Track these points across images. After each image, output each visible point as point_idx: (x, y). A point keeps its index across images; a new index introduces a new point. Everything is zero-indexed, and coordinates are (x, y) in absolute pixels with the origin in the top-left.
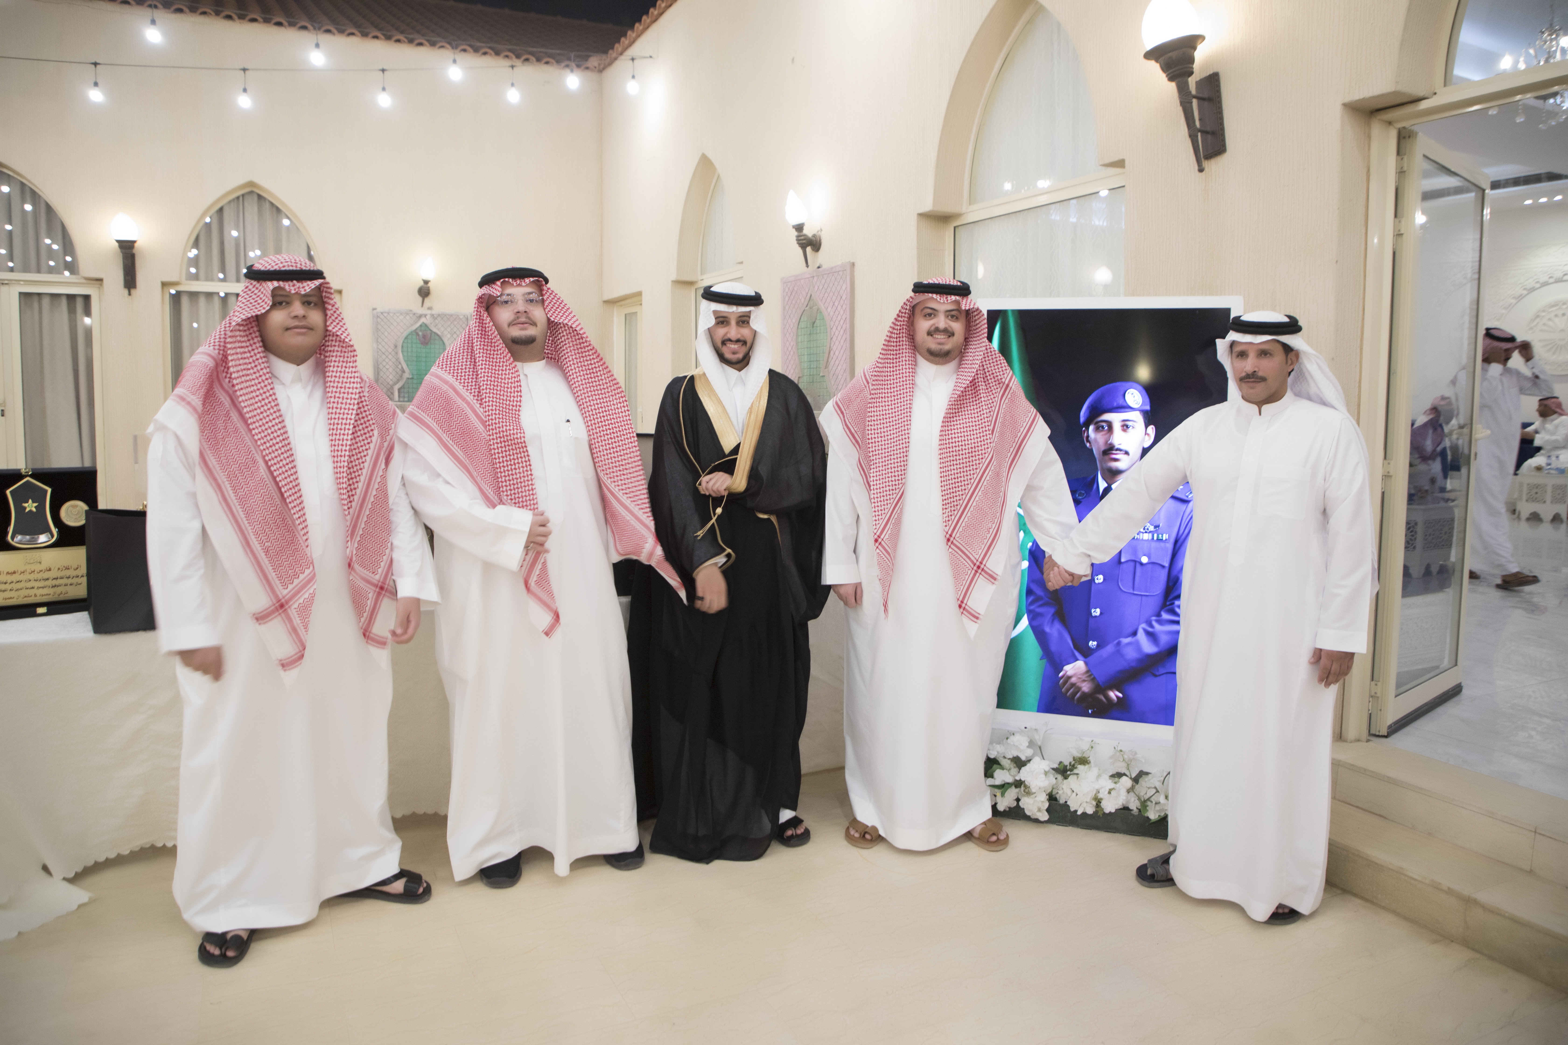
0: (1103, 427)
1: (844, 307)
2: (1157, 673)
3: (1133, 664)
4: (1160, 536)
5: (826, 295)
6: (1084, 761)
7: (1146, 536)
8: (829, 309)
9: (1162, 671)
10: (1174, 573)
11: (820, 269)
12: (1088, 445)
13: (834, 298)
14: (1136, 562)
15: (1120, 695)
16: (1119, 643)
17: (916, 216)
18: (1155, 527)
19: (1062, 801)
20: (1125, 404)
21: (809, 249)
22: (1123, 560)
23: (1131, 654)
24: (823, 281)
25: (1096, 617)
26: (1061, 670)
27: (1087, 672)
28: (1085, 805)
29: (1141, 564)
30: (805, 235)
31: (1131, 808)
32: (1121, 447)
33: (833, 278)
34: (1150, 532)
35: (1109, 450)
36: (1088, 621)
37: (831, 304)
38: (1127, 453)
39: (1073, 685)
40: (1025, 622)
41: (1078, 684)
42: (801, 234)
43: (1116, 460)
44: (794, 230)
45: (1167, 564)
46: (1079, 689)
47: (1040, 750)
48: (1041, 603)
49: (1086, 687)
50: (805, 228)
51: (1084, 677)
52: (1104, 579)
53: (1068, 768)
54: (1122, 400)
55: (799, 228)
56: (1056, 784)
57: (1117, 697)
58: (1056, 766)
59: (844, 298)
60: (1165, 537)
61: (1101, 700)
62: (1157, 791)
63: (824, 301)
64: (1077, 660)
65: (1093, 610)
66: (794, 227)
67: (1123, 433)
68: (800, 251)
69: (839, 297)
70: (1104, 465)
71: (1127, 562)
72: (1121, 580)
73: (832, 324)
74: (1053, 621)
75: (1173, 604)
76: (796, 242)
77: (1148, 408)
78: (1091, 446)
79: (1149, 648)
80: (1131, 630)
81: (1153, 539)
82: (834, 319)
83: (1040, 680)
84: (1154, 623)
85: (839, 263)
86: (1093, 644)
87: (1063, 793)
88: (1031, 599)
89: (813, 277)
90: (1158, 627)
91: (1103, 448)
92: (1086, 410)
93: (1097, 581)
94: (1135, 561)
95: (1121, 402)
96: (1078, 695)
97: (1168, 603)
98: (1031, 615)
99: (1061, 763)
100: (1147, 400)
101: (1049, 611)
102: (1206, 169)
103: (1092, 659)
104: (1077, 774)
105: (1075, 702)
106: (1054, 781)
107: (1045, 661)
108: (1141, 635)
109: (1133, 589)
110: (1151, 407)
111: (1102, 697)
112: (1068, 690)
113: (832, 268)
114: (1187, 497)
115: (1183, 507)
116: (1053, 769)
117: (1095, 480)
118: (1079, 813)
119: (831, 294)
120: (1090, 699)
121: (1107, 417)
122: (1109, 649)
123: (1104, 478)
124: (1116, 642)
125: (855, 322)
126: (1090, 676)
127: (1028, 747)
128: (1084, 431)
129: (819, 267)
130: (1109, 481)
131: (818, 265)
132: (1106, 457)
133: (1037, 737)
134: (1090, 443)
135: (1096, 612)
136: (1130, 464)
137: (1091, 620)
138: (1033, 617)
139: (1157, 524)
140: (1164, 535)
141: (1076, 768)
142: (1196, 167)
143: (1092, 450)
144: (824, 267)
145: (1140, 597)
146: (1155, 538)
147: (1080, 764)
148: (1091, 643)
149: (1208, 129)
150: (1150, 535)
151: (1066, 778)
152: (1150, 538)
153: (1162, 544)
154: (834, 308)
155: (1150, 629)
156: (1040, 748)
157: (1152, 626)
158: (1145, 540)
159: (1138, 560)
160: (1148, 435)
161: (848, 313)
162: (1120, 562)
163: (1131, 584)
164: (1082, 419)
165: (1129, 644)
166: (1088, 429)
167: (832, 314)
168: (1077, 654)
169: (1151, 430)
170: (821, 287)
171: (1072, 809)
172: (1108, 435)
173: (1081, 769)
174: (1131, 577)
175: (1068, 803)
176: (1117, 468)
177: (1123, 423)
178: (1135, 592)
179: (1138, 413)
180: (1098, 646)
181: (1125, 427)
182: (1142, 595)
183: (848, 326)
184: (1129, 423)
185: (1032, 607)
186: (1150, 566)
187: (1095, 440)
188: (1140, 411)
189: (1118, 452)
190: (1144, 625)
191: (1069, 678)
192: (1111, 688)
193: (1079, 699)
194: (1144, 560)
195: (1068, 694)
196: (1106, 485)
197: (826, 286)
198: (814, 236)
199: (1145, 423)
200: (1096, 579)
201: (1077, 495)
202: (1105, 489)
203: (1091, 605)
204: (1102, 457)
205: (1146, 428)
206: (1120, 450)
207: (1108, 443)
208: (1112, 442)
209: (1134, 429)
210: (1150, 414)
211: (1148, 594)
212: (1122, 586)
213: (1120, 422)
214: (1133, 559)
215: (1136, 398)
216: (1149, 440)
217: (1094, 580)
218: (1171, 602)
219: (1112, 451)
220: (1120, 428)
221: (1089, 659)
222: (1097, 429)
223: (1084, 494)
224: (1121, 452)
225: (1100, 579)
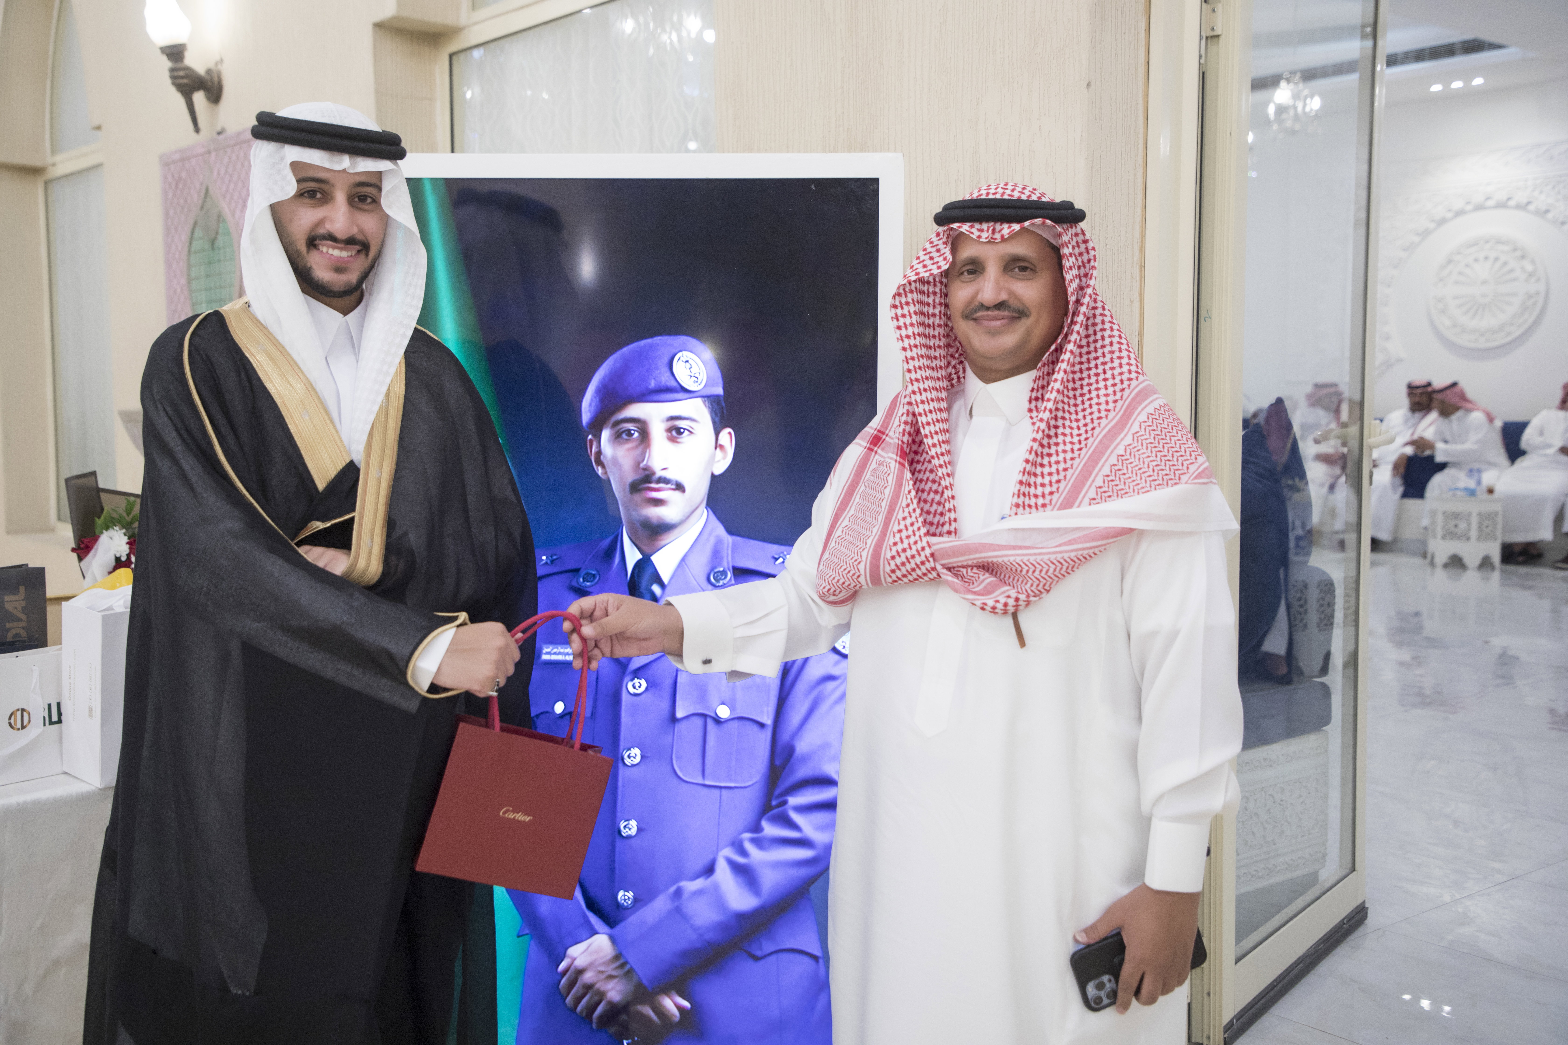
0: (629, 433)
2: (759, 952)
5: (231, 182)
8: (237, 209)
9: (768, 945)
10: (784, 738)
11: (218, 137)
12: (600, 471)
14: (708, 719)
15: (686, 1004)
16: (678, 892)
17: (371, 27)
20: (673, 383)
21: (199, 97)
22: (679, 714)
23: (704, 914)
24: (225, 157)
25: (629, 837)
26: (564, 955)
27: (617, 957)
29: (718, 721)
30: (188, 69)
32: (668, 475)
35: (644, 480)
36: (613, 848)
38: (680, 487)
39: (588, 988)
41: (600, 985)
42: (179, 65)
43: (658, 502)
44: (165, 56)
45: (768, 720)
46: (601, 996)
49: (615, 991)
50: (187, 54)
51: (610, 970)
52: (642, 757)
54: (668, 374)
55: (175, 53)
57: (679, 1006)
61: (647, 1015)
63: (227, 194)
64: (594, 932)
65: (622, 825)
66: (164, 51)
67: (670, 447)
68: (178, 98)
70: (634, 513)
71: (687, 717)
72: (677, 757)
75: (785, 803)
76: (169, 81)
77: (719, 390)
78: (606, 473)
79: (738, 899)
80: (701, 863)
83: (519, 979)
84: (749, 847)
86: (625, 896)
89: (206, 150)
90: (756, 854)
91: (630, 477)
92: (594, 397)
93: (628, 761)
94: (705, 716)
95: (665, 378)
96: (599, 1007)
97: (774, 803)
100: (719, 374)
103: (623, 929)
105: (594, 1023)
107: (526, 937)
108: (723, 872)
109: (703, 775)
110: (726, 388)
111: (647, 1010)
112: (578, 1000)
117: (616, 543)
120: (624, 1014)
121: (636, 410)
122: (660, 905)
123: (634, 541)
124: (672, 889)
126: (622, 966)
128: (591, 441)
129: (219, 132)
130: (645, 548)
131: (216, 128)
132: (638, 497)
134: (603, 467)
135: (631, 828)
136: (688, 510)
137: (619, 844)
143: (608, 481)
144: (230, 131)
145: (718, 792)
148: (621, 893)
155: (740, 860)
157: (744, 853)
159: (713, 715)
160: (722, 447)
162: (673, 719)
163: (698, 766)
164: (585, 418)
165: (700, 892)
166: (598, 437)
168: (593, 919)
169: (727, 437)
170: (222, 169)
172: (640, 449)
174: (697, 746)
176: (659, 518)
177: (670, 424)
178: (708, 782)
179: (699, 401)
180: (636, 900)
181: (675, 432)
182: (720, 788)
184: (682, 424)
186: (735, 725)
187: (615, 461)
188: (702, 397)
189: (661, 485)
190: (727, 852)
191: (580, 972)
192: (667, 990)
193: (600, 1015)
194: (724, 712)
195: (579, 1007)
196: (640, 556)
198: (209, 71)
199: (714, 423)
200: (626, 756)
201: (581, 580)
202: (639, 565)
203: (619, 813)
204: (629, 495)
205: (717, 434)
206: (666, 481)
207: (642, 465)
208: (650, 464)
209: (692, 436)
210: (723, 404)
211: (732, 785)
212: (681, 770)
213: (663, 421)
214: (701, 711)
215: (695, 370)
216: (724, 458)
217: (623, 759)
218: (781, 799)
219: (650, 482)
220: (665, 434)
221: (618, 929)
222: (618, 437)
223: (594, 576)
224: (669, 486)
225: (634, 755)
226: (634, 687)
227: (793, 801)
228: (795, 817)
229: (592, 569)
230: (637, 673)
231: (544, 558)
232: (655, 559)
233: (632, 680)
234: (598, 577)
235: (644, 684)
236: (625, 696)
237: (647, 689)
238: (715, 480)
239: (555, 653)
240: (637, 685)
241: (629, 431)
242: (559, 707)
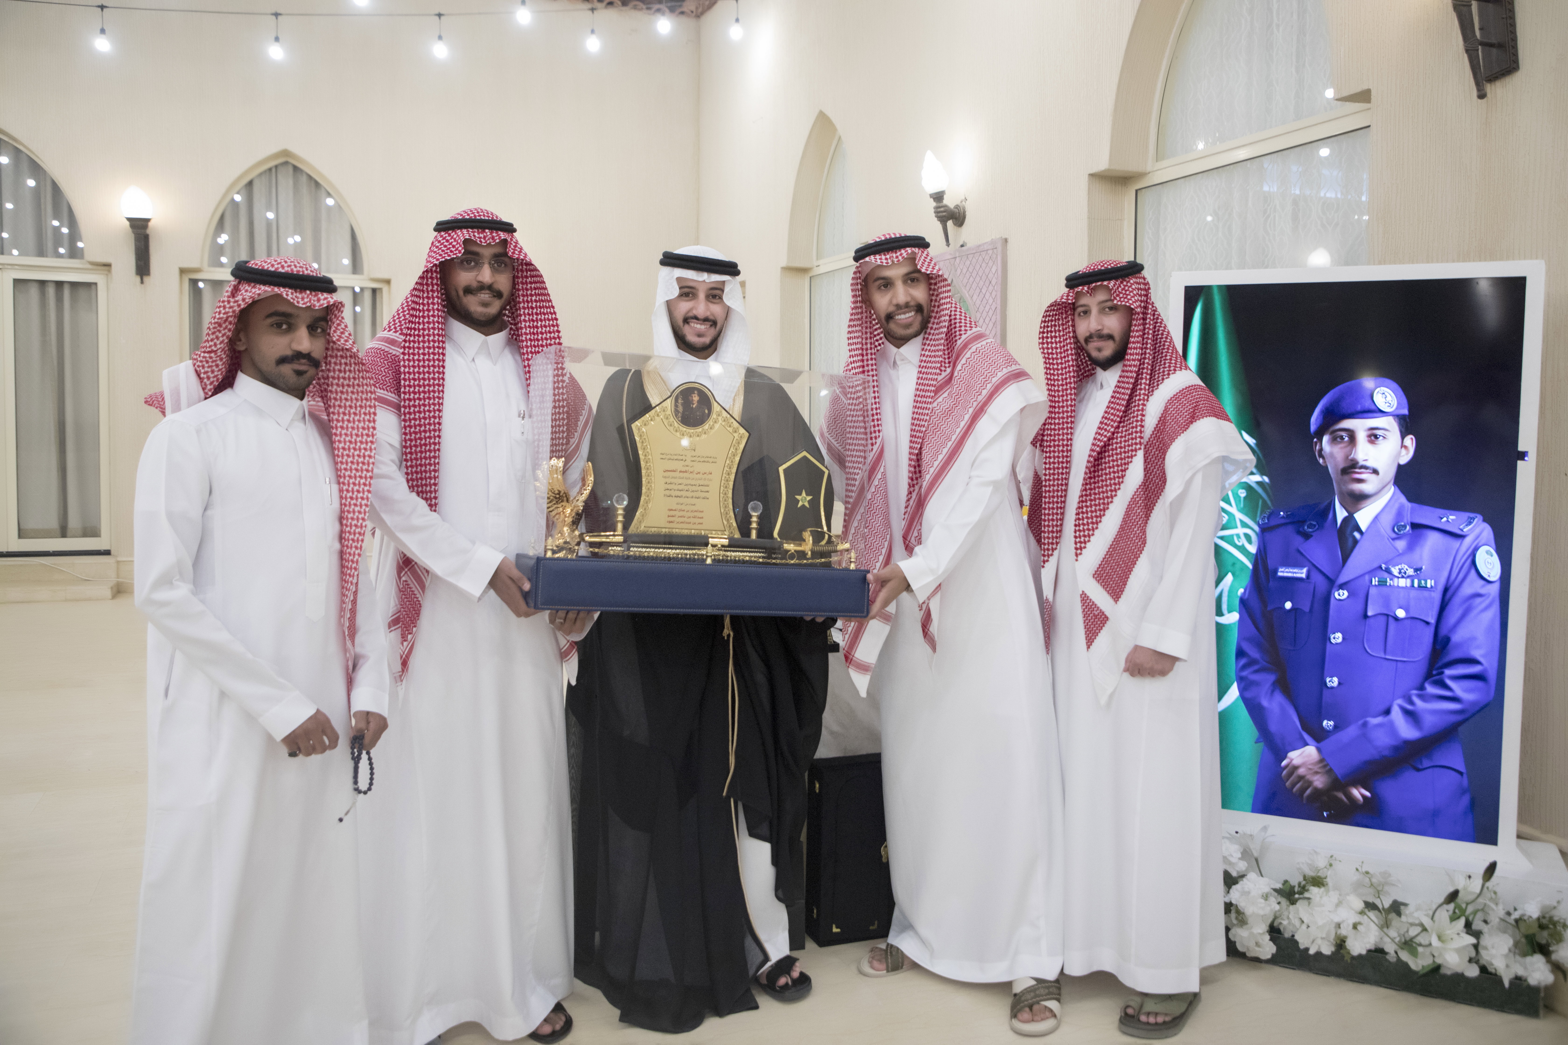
0: (1342, 438)
1: (994, 294)
2: (1420, 767)
3: (1386, 753)
4: (1423, 582)
5: (971, 279)
6: (1318, 882)
7: (1403, 583)
8: (975, 297)
9: (1426, 763)
10: (1443, 631)
11: (963, 248)
12: (1321, 461)
13: (982, 283)
14: (1389, 617)
15: (1368, 794)
16: (1365, 724)
17: (1087, 176)
18: (1416, 570)
19: (1287, 935)
20: (1373, 407)
21: (950, 224)
22: (1370, 613)
23: (1382, 741)
24: (968, 263)
25: (1332, 688)
26: (1285, 757)
27: (1321, 761)
28: (1319, 941)
29: (1396, 619)
30: (946, 206)
31: (1387, 949)
32: (1368, 464)
33: (981, 258)
34: (1409, 577)
35: (1351, 467)
36: (1321, 694)
37: (978, 290)
38: (1375, 472)
39: (1301, 778)
40: (1234, 693)
41: (1309, 777)
42: (941, 205)
43: (1360, 481)
44: (932, 200)
45: (1432, 620)
46: (1309, 783)
47: (1256, 864)
48: (1256, 667)
49: (1319, 782)
50: (945, 197)
51: (1316, 768)
52: (1343, 638)
53: (1296, 889)
54: (1370, 401)
55: (938, 197)
56: (1279, 911)
57: (1363, 796)
58: (1279, 886)
59: (993, 282)
60: (1429, 583)
61: (1341, 800)
62: (1425, 929)
63: (968, 288)
64: (1307, 744)
65: (1328, 679)
66: (931, 196)
67: (1370, 446)
68: (938, 226)
69: (987, 282)
70: (1344, 487)
71: (1375, 616)
72: (1367, 640)
73: (978, 315)
74: (1273, 691)
75: (1442, 673)
76: (934, 215)
77: (1405, 411)
78: (1325, 462)
79: (1407, 731)
80: (1382, 707)
81: (1412, 586)
82: (981, 310)
83: (1255, 770)
84: (1415, 699)
85: (988, 240)
86: (1328, 724)
87: (1289, 923)
88: (1243, 661)
89: (955, 258)
90: (1419, 703)
91: (1342, 465)
92: (1318, 415)
93: (1333, 641)
94: (1388, 615)
95: (1367, 404)
96: (1308, 792)
97: (1434, 672)
98: (1243, 685)
99: (1286, 882)
100: (1405, 401)
101: (1268, 679)
102: (1489, 95)
103: (1326, 744)
104: (1309, 899)
105: (1304, 802)
106: (1277, 907)
107: (1261, 745)
108: (1396, 714)
109: (1385, 652)
110: (1409, 410)
111: (1342, 796)
112: (1294, 785)
113: (980, 246)
114: (1462, 530)
115: (1455, 544)
116: (1275, 890)
117: (1331, 506)
118: (1312, 952)
119: (978, 279)
120: (1325, 798)
121: (1347, 424)
122: (1352, 731)
123: (1343, 505)
124: (1360, 722)
125: (1008, 313)
126: (1325, 766)
127: (1240, 859)
128: (1316, 443)
129: (962, 246)
130: (1350, 509)
131: (961, 243)
132: (1346, 478)
133: (1252, 847)
134: (1323, 458)
135: (1333, 682)
136: (1380, 486)
137: (1325, 692)
138: (1245, 686)
139: (1419, 566)
140: (1429, 581)
141: (1307, 890)
142: (1475, 93)
143: (1327, 467)
144: (969, 245)
145: (1394, 664)
146: (1416, 585)
147: (1314, 886)
148: (1325, 723)
149: (1493, 40)
150: (1409, 581)
151: (1293, 902)
152: (1409, 585)
153: (1426, 594)
154: (982, 296)
155: (1409, 707)
156: (1257, 860)
157: (1411, 703)
158: (1403, 588)
159: (1393, 615)
160: (1406, 447)
161: (999, 302)
162: (1366, 616)
163: (1382, 647)
164: (1313, 428)
165: (1380, 725)
166: (1321, 440)
167: (978, 302)
168: (1306, 737)
169: (1410, 441)
170: (964, 271)
171: (1302, 947)
172: (1349, 448)
173: (1314, 892)
174: (1381, 634)
175: (1297, 937)
176: (1361, 491)
177: (1370, 432)
178: (1388, 657)
179: (1391, 419)
180: (1336, 727)
181: (1373, 437)
182: (1397, 661)
183: (999, 317)
184: (1378, 432)
185: (1244, 674)
186: (1408, 622)
187: (1332, 455)
188: (1393, 415)
189: (1363, 470)
190: (1400, 701)
191: (1296, 768)
192: (1355, 784)
193: (1309, 796)
194: (1401, 613)
195: (1295, 790)
196: (1346, 514)
197: (970, 270)
198: (957, 207)
199: (1401, 432)
200: (1332, 637)
201: (1306, 527)
202: (1345, 520)
203: (1326, 672)
204: (1340, 476)
205: (1403, 438)
206: (1366, 467)
207: (1350, 458)
208: (1355, 457)
209: (1385, 440)
210: (1408, 420)
211: (1405, 659)
212: (1369, 649)
213: (1365, 431)
214: (1385, 612)
215: (1389, 398)
216: (1407, 454)
217: (1330, 639)
218: (1440, 671)
219: (1355, 468)
220: (1366, 439)
221: (1322, 744)
222: (1334, 440)
223: (1315, 526)
224: (1368, 471)
225: (1337, 638)
226: (1339, 595)
227: (1448, 672)
228: (1449, 682)
229: (1313, 521)
230: (1342, 587)
231: (1282, 513)
232: (1356, 516)
233: (1338, 590)
234: (1317, 526)
235: (1346, 593)
236: (1332, 600)
237: (1348, 597)
238: (1400, 467)
239: (1287, 572)
240: (1341, 594)
241: (1342, 436)
242: (1288, 605)
